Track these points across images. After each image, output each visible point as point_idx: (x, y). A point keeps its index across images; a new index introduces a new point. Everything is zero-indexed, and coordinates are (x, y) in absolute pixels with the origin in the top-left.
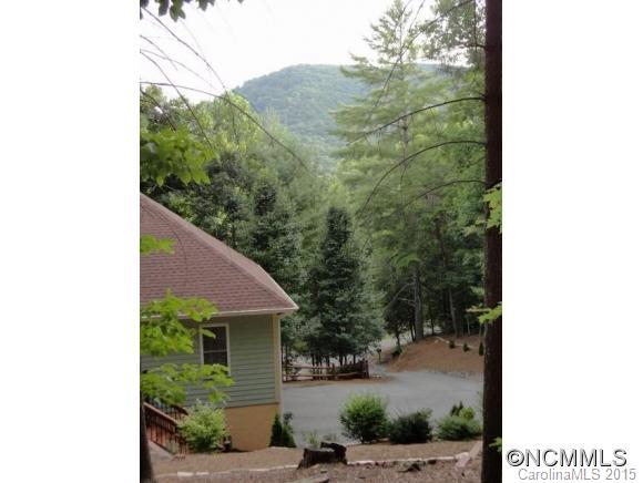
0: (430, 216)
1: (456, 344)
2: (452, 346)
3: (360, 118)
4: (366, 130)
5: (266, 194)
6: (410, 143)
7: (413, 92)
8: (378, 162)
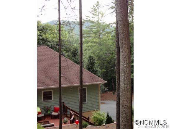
0: (109, 59)
1: (115, 93)
2: (114, 94)
3: (88, 32)
4: (89, 36)
5: (76, 51)
6: (101, 40)
7: (102, 26)
8: (92, 45)
